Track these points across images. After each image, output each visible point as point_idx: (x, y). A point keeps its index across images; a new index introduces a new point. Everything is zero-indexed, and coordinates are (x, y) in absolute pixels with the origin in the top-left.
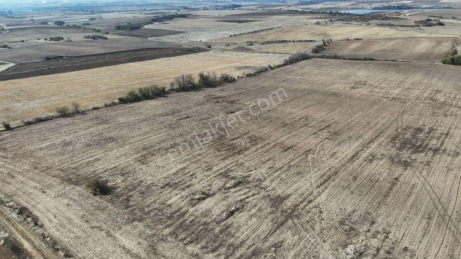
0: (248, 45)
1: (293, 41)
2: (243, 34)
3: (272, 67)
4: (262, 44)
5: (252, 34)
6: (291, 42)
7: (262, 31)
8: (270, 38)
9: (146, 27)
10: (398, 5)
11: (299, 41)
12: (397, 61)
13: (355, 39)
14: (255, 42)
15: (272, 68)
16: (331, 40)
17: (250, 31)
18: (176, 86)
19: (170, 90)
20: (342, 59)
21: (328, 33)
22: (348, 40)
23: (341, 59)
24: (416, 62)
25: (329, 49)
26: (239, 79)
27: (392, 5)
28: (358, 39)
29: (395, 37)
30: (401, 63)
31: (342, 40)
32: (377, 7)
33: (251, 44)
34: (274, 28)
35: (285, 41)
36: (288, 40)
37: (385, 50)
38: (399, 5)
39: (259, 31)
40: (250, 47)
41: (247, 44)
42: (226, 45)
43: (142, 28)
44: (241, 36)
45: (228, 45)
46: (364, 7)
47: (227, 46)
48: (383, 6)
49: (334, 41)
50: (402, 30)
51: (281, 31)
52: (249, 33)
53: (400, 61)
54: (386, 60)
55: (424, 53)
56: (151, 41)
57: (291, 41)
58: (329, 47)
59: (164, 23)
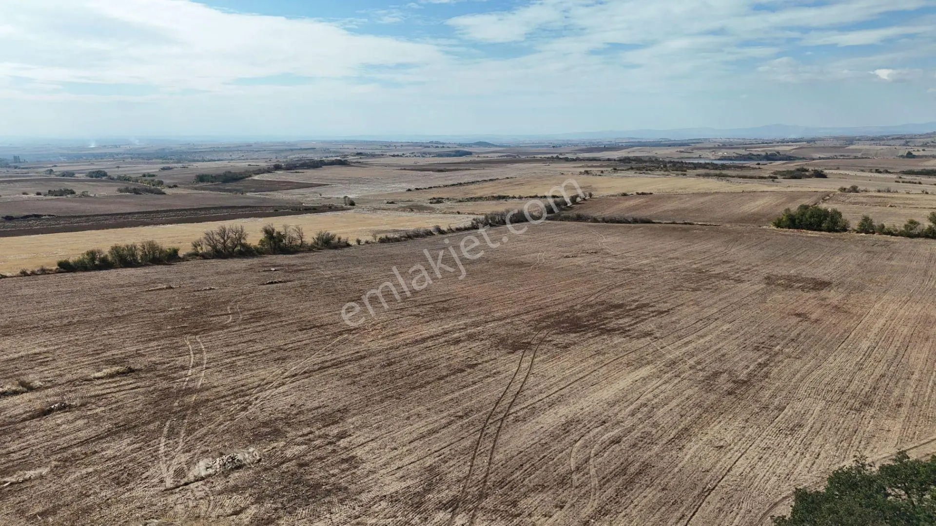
0: (431, 203)
1: (520, 198)
2: (434, 187)
3: (444, 231)
4: (460, 201)
5: (451, 188)
6: (515, 198)
7: (473, 183)
8: (479, 194)
9: (256, 177)
10: (767, 154)
11: (531, 197)
12: (693, 224)
13: (638, 194)
14: (448, 199)
15: (441, 232)
16: (591, 195)
17: (451, 183)
18: (205, 248)
19: (190, 255)
20: (591, 222)
21: (594, 186)
22: (625, 195)
23: (589, 221)
24: (728, 225)
25: (580, 208)
26: (359, 244)
27: (755, 153)
28: (643, 194)
29: (715, 191)
30: (700, 227)
31: (613, 196)
32: (726, 157)
33: (439, 201)
34: (498, 179)
35: (504, 197)
36: (511, 195)
37: (684, 210)
38: (769, 153)
39: (468, 183)
40: (432, 205)
41: (429, 201)
42: (388, 203)
43: (247, 179)
44: (430, 190)
45: (392, 203)
46: (702, 156)
47: (390, 203)
48: (737, 154)
49: (598, 197)
50: (737, 182)
51: (510, 183)
52: (446, 186)
53: (700, 223)
54: (674, 223)
55: (754, 214)
56: (249, 198)
57: (517, 196)
58: (584, 205)
59: (296, 172)
